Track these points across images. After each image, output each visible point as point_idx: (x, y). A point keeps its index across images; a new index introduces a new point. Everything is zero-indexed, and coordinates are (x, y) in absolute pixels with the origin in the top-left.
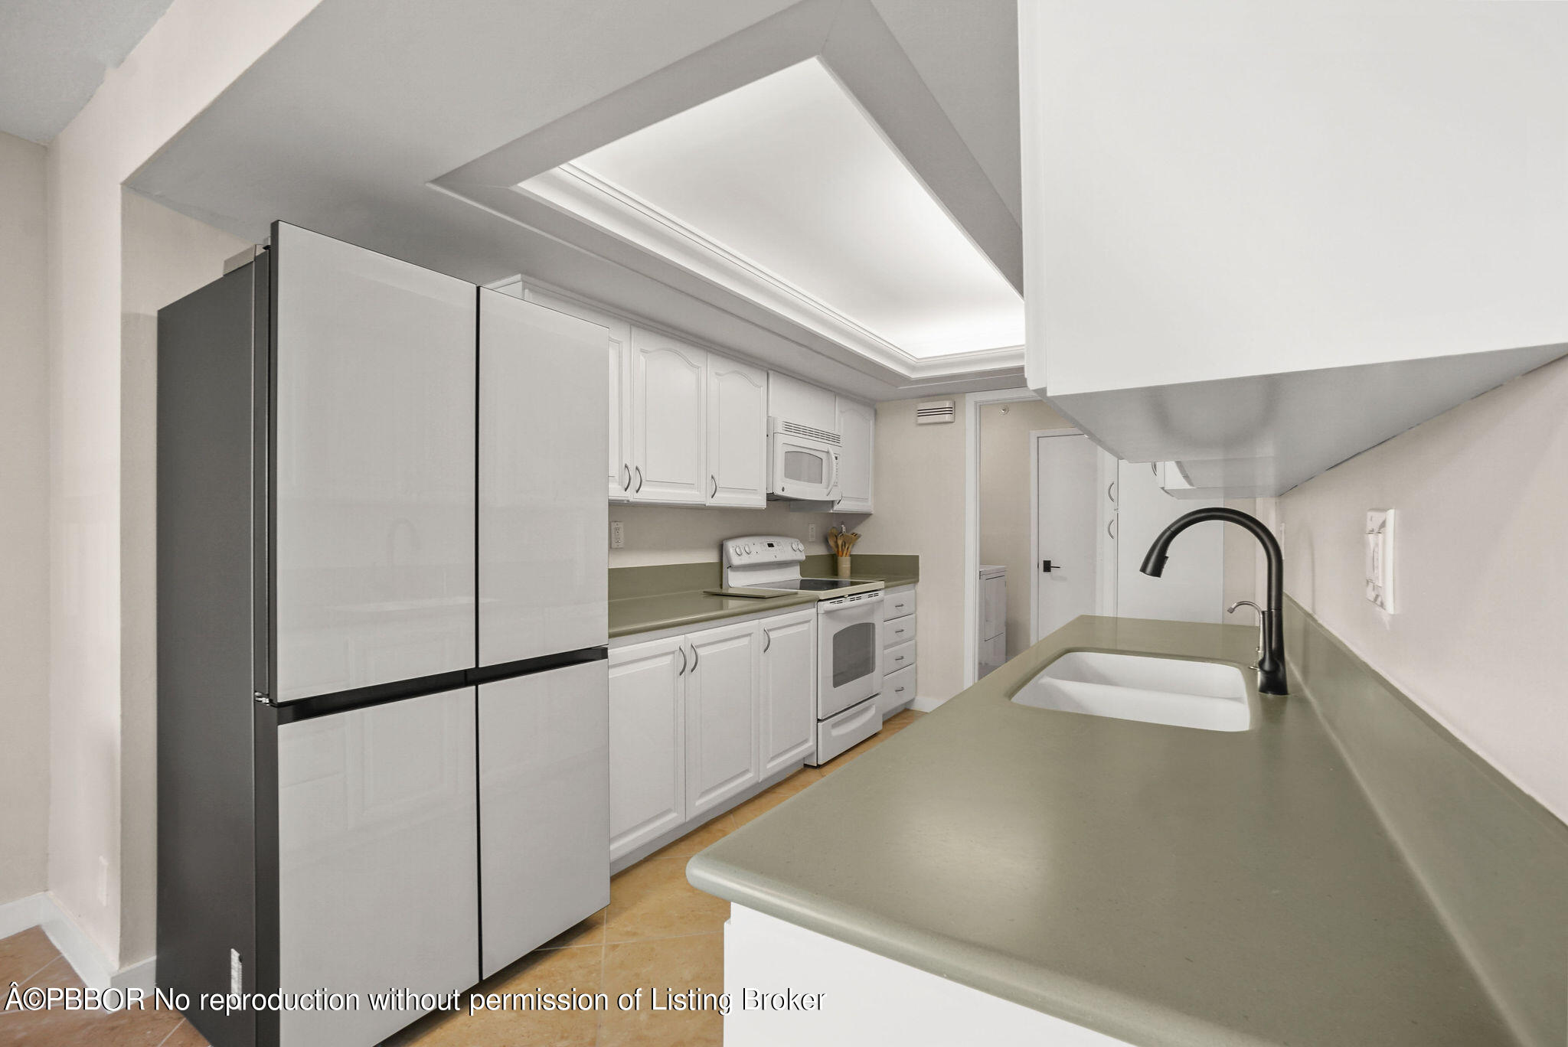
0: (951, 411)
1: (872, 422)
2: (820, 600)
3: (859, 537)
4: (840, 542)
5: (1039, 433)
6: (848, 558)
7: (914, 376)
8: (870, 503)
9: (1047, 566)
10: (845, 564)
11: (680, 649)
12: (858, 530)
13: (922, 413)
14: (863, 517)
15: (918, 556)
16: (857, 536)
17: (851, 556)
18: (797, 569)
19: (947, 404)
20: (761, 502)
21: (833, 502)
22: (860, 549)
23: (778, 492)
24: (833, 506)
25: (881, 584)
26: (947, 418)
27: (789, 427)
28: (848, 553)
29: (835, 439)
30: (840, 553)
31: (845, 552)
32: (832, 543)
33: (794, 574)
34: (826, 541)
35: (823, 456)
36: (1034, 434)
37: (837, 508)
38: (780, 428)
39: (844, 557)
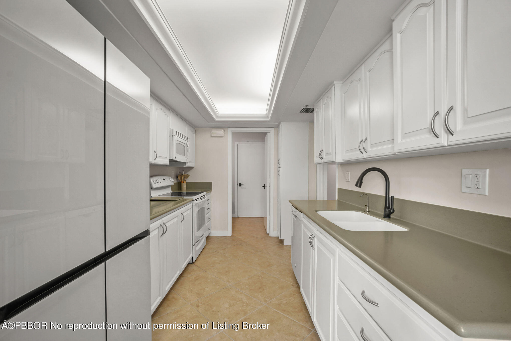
0: (223, 133)
1: (195, 134)
2: (194, 200)
3: (190, 175)
4: (183, 178)
5: (238, 143)
6: (185, 184)
7: (217, 120)
8: (194, 164)
9: (240, 185)
10: (184, 186)
11: (161, 225)
12: (188, 173)
13: (212, 133)
14: (191, 168)
15: (211, 182)
16: (188, 176)
17: (186, 183)
18: (170, 188)
19: (222, 131)
20: (167, 162)
21: (185, 163)
22: (189, 180)
23: (174, 159)
24: (185, 165)
25: (205, 193)
26: (222, 135)
27: (178, 134)
28: (186, 182)
29: (187, 139)
30: (183, 182)
31: (185, 182)
32: (179, 178)
33: (169, 191)
34: (177, 177)
35: (185, 145)
36: (236, 143)
37: (187, 165)
38: (175, 134)
39: (184, 183)
